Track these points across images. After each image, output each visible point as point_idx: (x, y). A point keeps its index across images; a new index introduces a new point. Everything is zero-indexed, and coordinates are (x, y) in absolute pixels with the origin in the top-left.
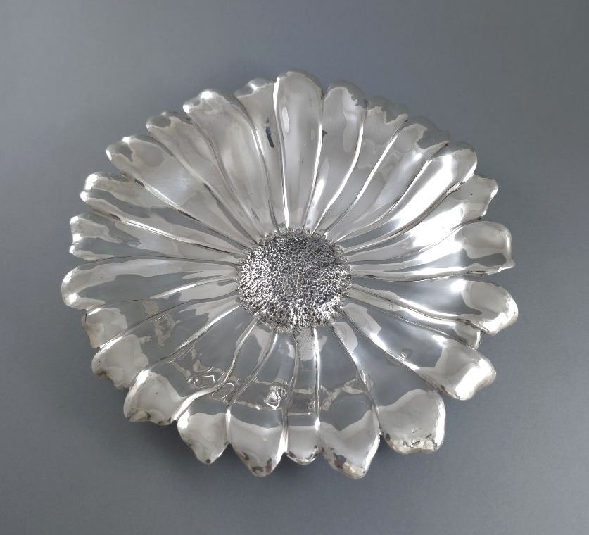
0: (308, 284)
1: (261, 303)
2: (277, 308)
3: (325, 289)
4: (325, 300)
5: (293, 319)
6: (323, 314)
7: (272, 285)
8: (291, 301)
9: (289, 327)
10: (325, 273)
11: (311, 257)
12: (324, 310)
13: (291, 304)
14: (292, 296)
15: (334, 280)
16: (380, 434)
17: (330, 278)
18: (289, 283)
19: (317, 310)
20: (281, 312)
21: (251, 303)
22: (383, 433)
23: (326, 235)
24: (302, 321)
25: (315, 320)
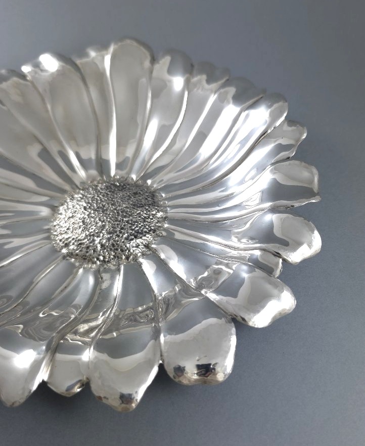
0: (120, 221)
1: (70, 240)
2: (84, 243)
3: (137, 227)
4: (136, 237)
5: (99, 255)
6: (132, 251)
7: (83, 222)
8: (98, 237)
9: (95, 263)
10: (139, 213)
11: (128, 198)
12: (133, 247)
13: (99, 239)
15: (149, 220)
16: (161, 362)
17: (145, 217)
18: (100, 220)
19: (126, 246)
20: (88, 247)
21: (61, 240)
22: (163, 361)
23: (149, 182)
24: (109, 257)
25: (124, 257)
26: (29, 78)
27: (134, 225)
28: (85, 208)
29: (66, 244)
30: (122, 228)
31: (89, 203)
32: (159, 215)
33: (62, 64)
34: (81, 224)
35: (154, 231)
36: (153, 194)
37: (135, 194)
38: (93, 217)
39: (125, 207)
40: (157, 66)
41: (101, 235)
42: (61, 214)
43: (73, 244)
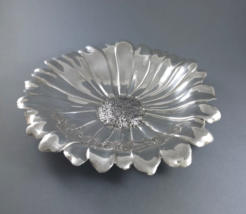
1: (107, 119)
2: (114, 119)
5: (121, 124)
6: (134, 123)
7: (112, 111)
9: (119, 128)
10: (136, 108)
12: (135, 121)
13: (120, 118)
14: (121, 115)
16: (161, 158)
19: (132, 120)
20: (116, 121)
21: (102, 119)
22: (162, 157)
23: (136, 97)
24: (125, 125)
25: (131, 125)
26: (82, 55)
27: (134, 112)
28: (112, 106)
29: (105, 120)
30: (129, 113)
31: (113, 104)
32: (144, 109)
33: (95, 50)
34: (111, 112)
35: (142, 116)
36: (139, 102)
37: (132, 101)
38: (116, 109)
40: (136, 52)
41: (121, 116)
42: (100, 110)
43: (109, 120)
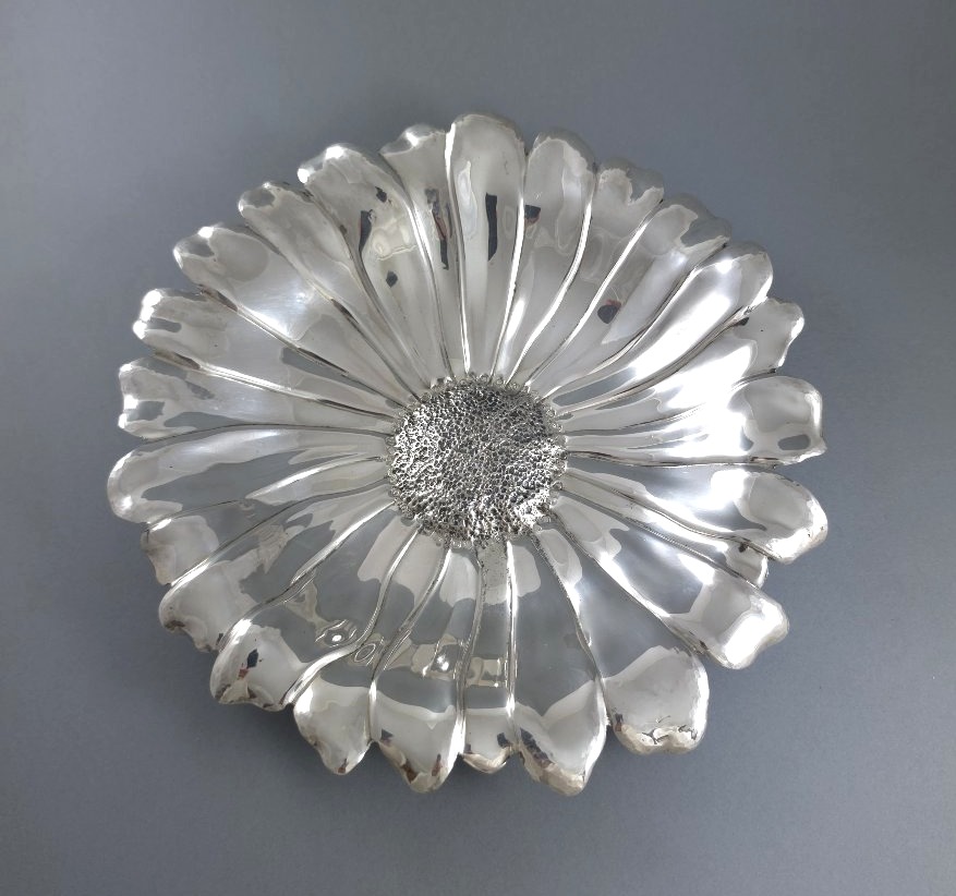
0: (500, 471)
1: (425, 500)
3: (526, 478)
4: (526, 496)
5: (475, 528)
6: (522, 520)
7: (443, 471)
8: (472, 499)
9: (469, 539)
10: (527, 453)
11: (505, 425)
12: (523, 513)
13: (472, 503)
14: (474, 491)
15: (541, 463)
16: (608, 723)
17: (535, 460)
18: (469, 469)
19: (514, 513)
20: (457, 516)
25: (510, 529)
27: (520, 476)
28: (441, 446)
29: (419, 507)
30: (505, 484)
31: (445, 435)
32: (555, 450)
34: (440, 475)
35: (550, 481)
36: (539, 412)
37: (514, 415)
39: (504, 444)
43: (432, 509)
